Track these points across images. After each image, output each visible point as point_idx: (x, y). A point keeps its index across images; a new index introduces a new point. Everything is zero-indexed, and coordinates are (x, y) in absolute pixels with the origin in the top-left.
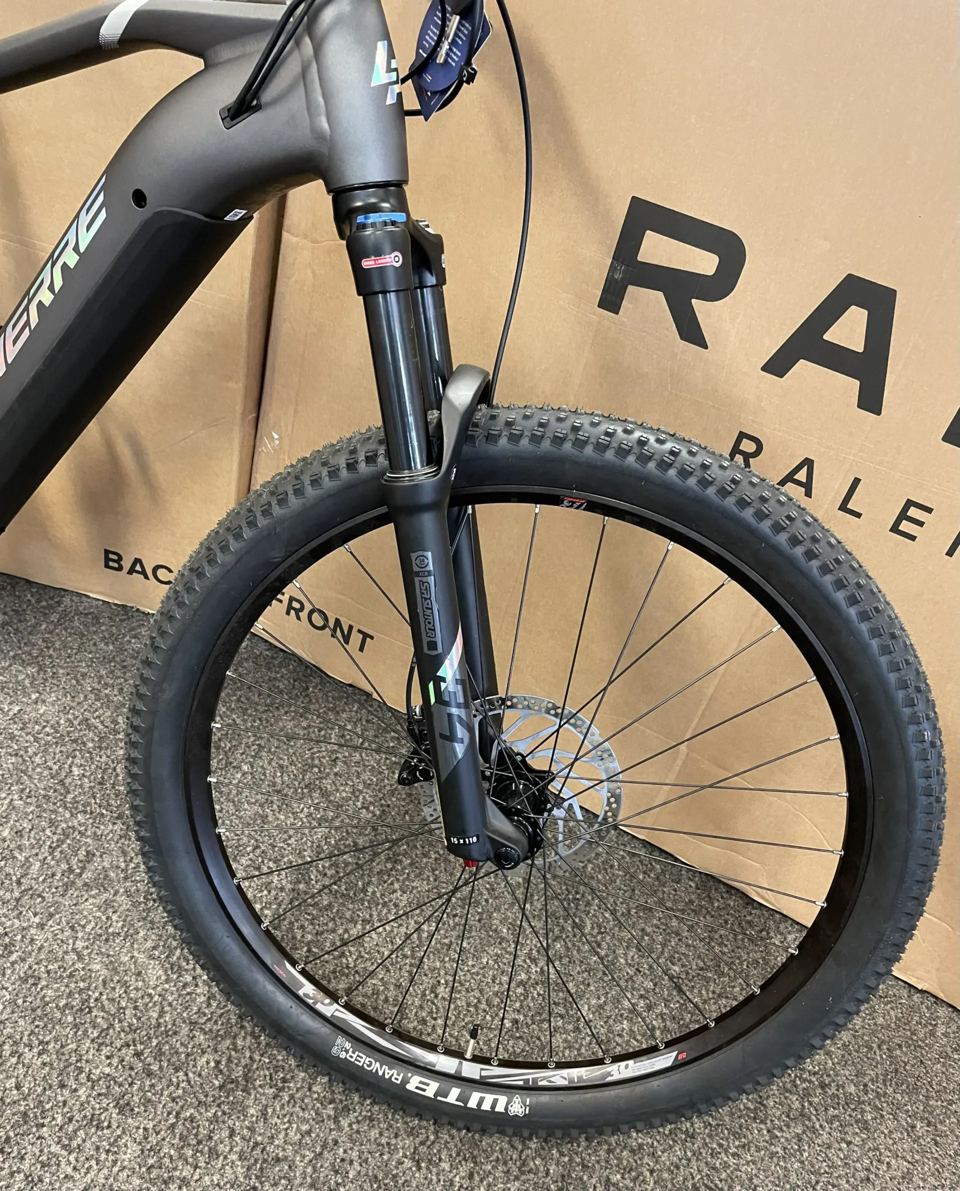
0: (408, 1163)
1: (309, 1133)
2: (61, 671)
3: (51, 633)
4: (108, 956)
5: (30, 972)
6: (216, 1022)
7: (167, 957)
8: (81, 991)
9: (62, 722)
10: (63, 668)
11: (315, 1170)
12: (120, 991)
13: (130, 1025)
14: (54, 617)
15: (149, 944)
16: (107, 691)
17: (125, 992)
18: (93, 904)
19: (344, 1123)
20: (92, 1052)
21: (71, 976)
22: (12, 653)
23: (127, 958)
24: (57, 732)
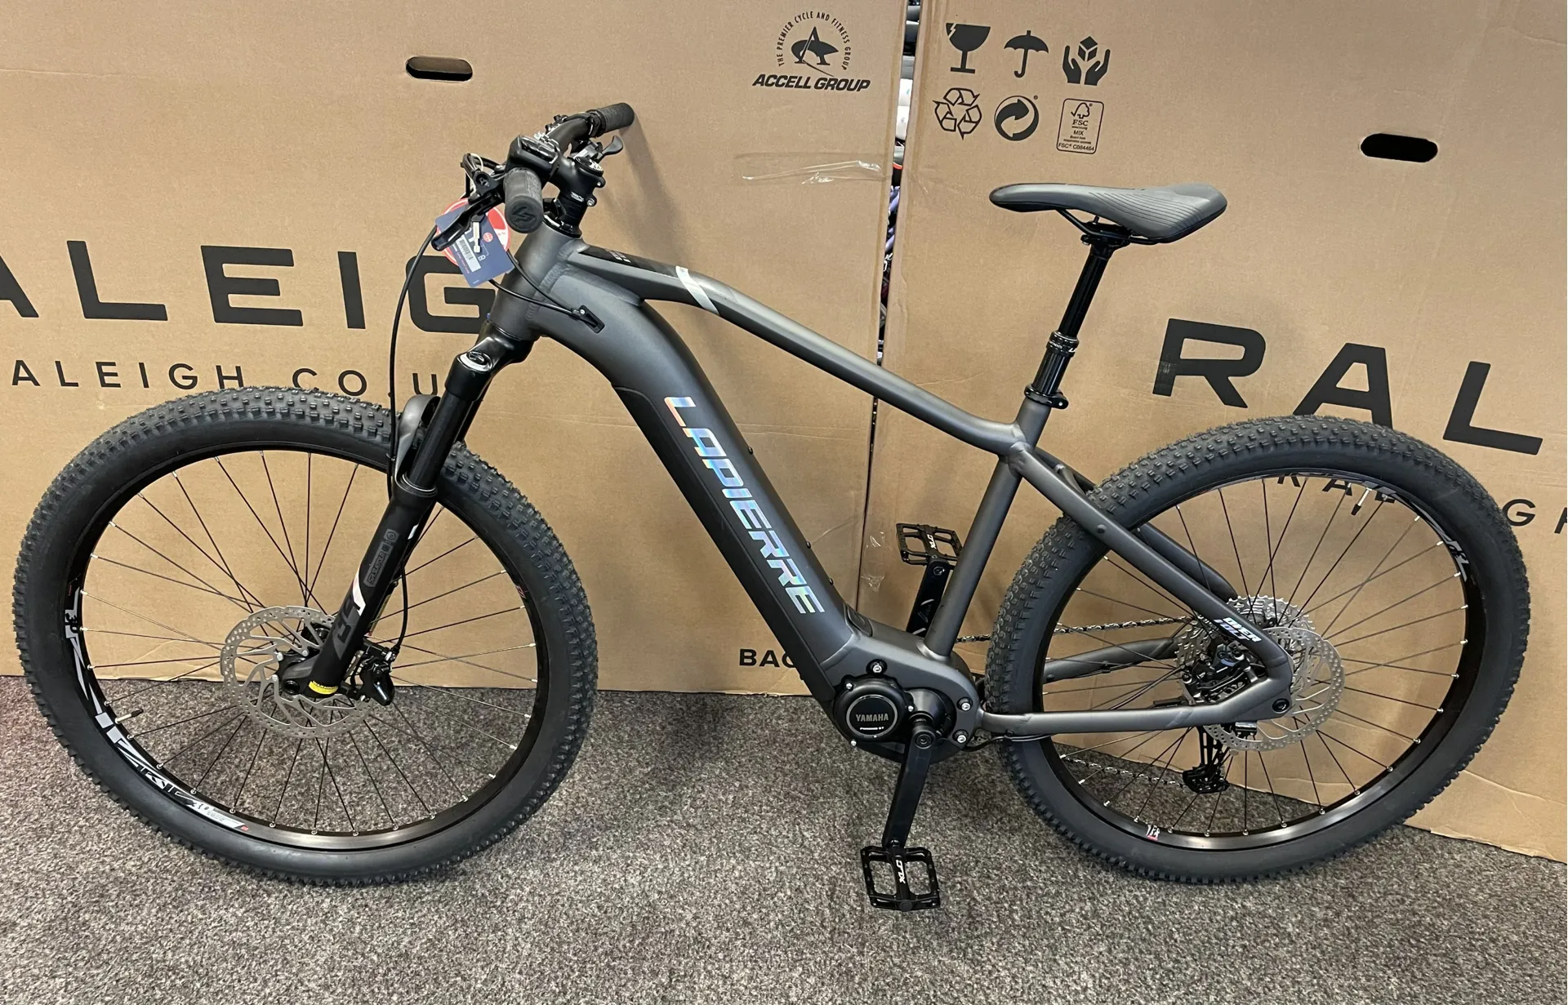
2: (743, 760)
3: (715, 730)
4: (922, 964)
5: (875, 987)
6: (1029, 994)
7: (964, 955)
9: (771, 799)
10: (743, 756)
12: (946, 987)
14: (709, 717)
15: (945, 950)
16: (788, 767)
17: (951, 986)
18: (886, 930)
21: (905, 984)
22: (697, 755)
23: (936, 963)
24: (772, 807)
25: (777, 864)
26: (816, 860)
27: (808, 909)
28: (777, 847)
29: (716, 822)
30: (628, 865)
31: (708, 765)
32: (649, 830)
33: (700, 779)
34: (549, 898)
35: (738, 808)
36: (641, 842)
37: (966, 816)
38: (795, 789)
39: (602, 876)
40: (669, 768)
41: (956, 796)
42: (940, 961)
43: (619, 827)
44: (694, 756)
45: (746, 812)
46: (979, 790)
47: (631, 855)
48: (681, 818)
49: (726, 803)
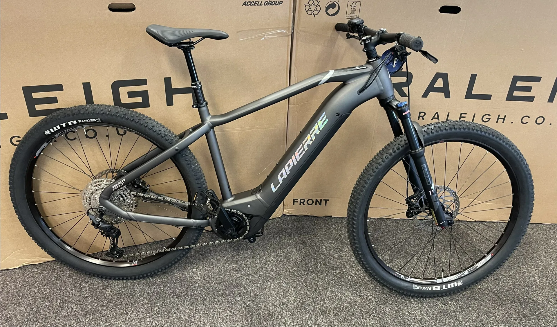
0: (444, 306)
1: (421, 311)
4: (345, 301)
5: (334, 313)
6: (381, 302)
7: (357, 295)
8: (349, 311)
11: (430, 317)
12: (356, 307)
13: (366, 312)
15: (350, 295)
18: (329, 293)
19: (425, 306)
20: (365, 321)
21: (343, 309)
22: (240, 249)
23: (349, 300)
24: (274, 261)
25: (284, 280)
26: (296, 276)
27: (301, 293)
28: (281, 274)
29: (257, 271)
30: (234, 294)
31: (245, 252)
32: (235, 280)
33: (245, 258)
34: (210, 314)
35: (263, 264)
36: (235, 285)
37: (337, 248)
38: (279, 253)
39: (226, 301)
40: (232, 256)
41: (330, 243)
42: (350, 299)
43: (224, 281)
44: (239, 250)
45: (266, 265)
46: (337, 239)
47: (233, 290)
48: (245, 273)
49: (257, 263)
